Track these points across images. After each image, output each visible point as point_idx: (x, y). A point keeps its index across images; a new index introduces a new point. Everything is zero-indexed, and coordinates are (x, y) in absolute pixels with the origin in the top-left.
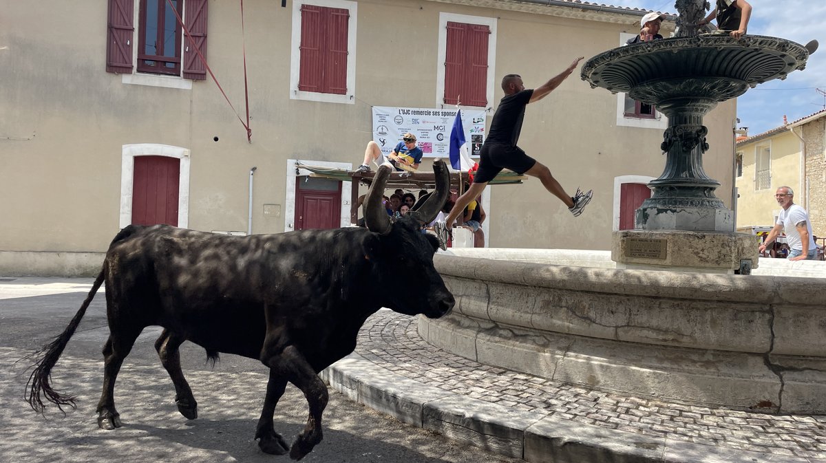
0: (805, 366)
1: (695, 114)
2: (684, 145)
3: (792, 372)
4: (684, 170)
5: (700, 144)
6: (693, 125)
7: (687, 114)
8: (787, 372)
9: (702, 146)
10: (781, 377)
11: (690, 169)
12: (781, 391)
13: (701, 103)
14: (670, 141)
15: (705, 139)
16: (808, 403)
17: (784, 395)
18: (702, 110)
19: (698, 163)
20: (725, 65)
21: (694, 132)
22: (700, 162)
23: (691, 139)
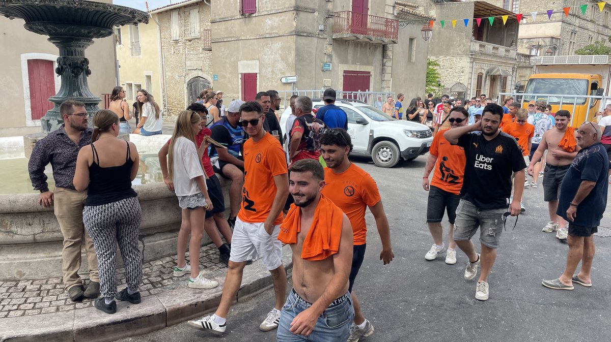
0: (155, 232)
1: (78, 49)
2: (73, 72)
3: (148, 237)
4: (74, 91)
5: (85, 71)
6: (78, 57)
7: (73, 49)
8: (146, 238)
9: (86, 72)
10: (143, 242)
11: (79, 90)
12: (143, 250)
13: (82, 42)
14: (62, 67)
15: (88, 67)
16: (158, 253)
17: (145, 252)
18: (83, 46)
19: (85, 85)
20: (96, 18)
21: (79, 62)
22: (86, 84)
23: (77, 67)
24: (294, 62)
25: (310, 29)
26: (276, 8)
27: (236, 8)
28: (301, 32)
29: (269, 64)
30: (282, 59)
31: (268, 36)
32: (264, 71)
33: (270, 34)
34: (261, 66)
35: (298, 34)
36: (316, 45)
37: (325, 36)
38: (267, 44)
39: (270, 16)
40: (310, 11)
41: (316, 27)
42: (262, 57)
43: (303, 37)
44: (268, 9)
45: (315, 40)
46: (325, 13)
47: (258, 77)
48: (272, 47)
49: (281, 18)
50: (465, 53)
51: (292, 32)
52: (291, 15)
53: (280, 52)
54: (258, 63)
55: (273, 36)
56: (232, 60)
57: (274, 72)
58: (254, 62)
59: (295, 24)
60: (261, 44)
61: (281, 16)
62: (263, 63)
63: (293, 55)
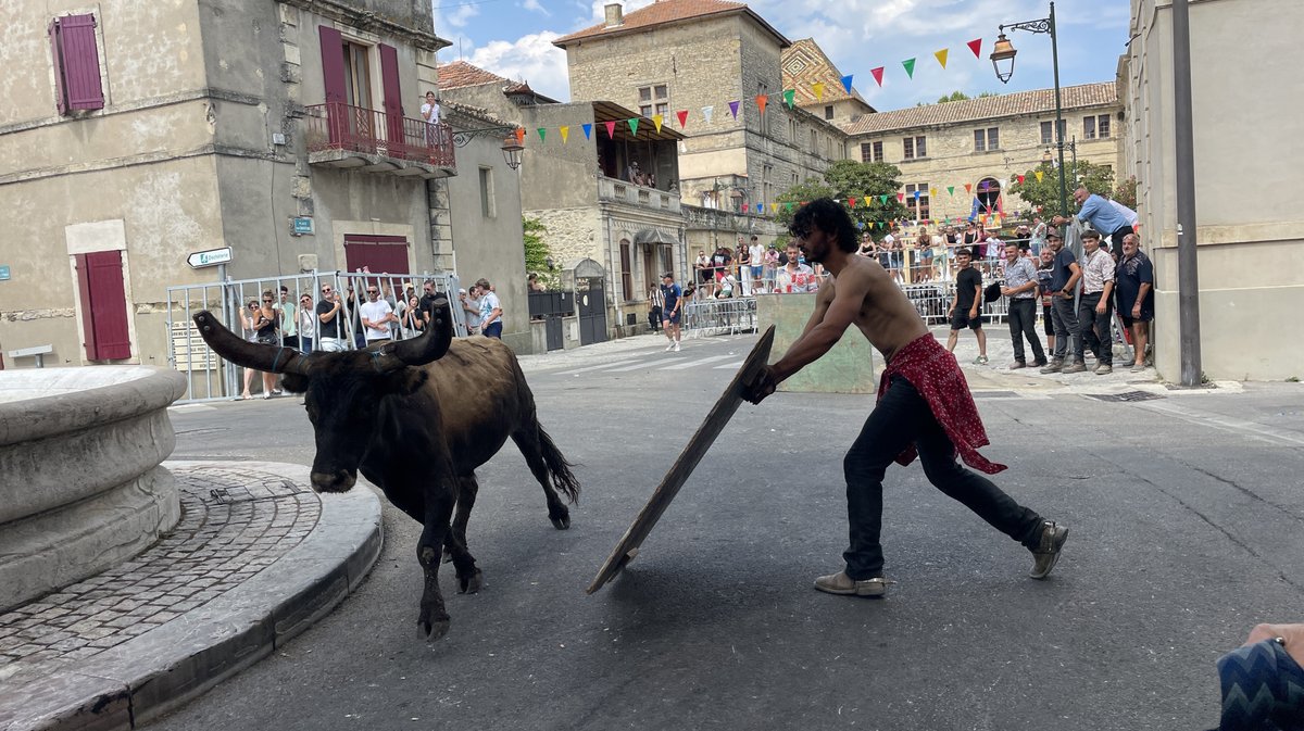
24: (219, 215)
25: (251, 142)
26: (158, 95)
27: (47, 99)
28: (229, 148)
29: (154, 226)
30: (188, 212)
31: (142, 160)
32: (140, 243)
33: (149, 155)
34: (131, 232)
35: (222, 150)
36: (270, 178)
37: (290, 157)
38: (141, 180)
39: (142, 115)
40: (245, 101)
41: (265, 137)
42: (130, 211)
43: (236, 160)
44: (136, 99)
45: (267, 166)
46: (284, 106)
47: (125, 260)
48: (156, 185)
49: (172, 117)
50: (590, 202)
51: (204, 148)
52: (199, 109)
53: (179, 195)
54: (122, 226)
55: (156, 159)
56: (47, 223)
57: (169, 245)
58: (109, 224)
59: (211, 130)
60: (125, 180)
61: (174, 113)
62: (136, 223)
63: (214, 199)
